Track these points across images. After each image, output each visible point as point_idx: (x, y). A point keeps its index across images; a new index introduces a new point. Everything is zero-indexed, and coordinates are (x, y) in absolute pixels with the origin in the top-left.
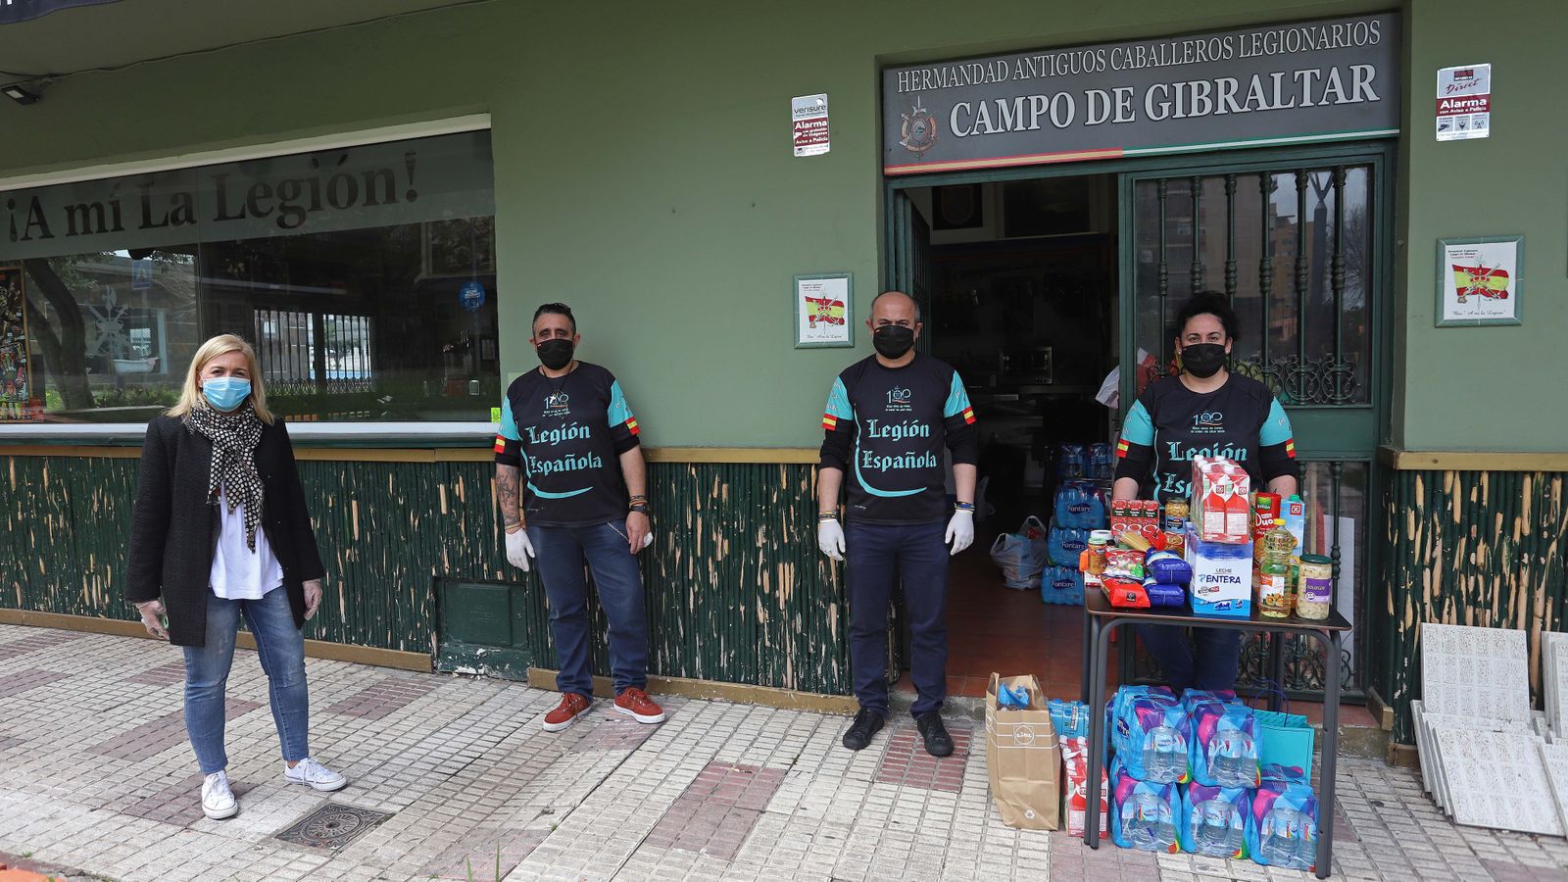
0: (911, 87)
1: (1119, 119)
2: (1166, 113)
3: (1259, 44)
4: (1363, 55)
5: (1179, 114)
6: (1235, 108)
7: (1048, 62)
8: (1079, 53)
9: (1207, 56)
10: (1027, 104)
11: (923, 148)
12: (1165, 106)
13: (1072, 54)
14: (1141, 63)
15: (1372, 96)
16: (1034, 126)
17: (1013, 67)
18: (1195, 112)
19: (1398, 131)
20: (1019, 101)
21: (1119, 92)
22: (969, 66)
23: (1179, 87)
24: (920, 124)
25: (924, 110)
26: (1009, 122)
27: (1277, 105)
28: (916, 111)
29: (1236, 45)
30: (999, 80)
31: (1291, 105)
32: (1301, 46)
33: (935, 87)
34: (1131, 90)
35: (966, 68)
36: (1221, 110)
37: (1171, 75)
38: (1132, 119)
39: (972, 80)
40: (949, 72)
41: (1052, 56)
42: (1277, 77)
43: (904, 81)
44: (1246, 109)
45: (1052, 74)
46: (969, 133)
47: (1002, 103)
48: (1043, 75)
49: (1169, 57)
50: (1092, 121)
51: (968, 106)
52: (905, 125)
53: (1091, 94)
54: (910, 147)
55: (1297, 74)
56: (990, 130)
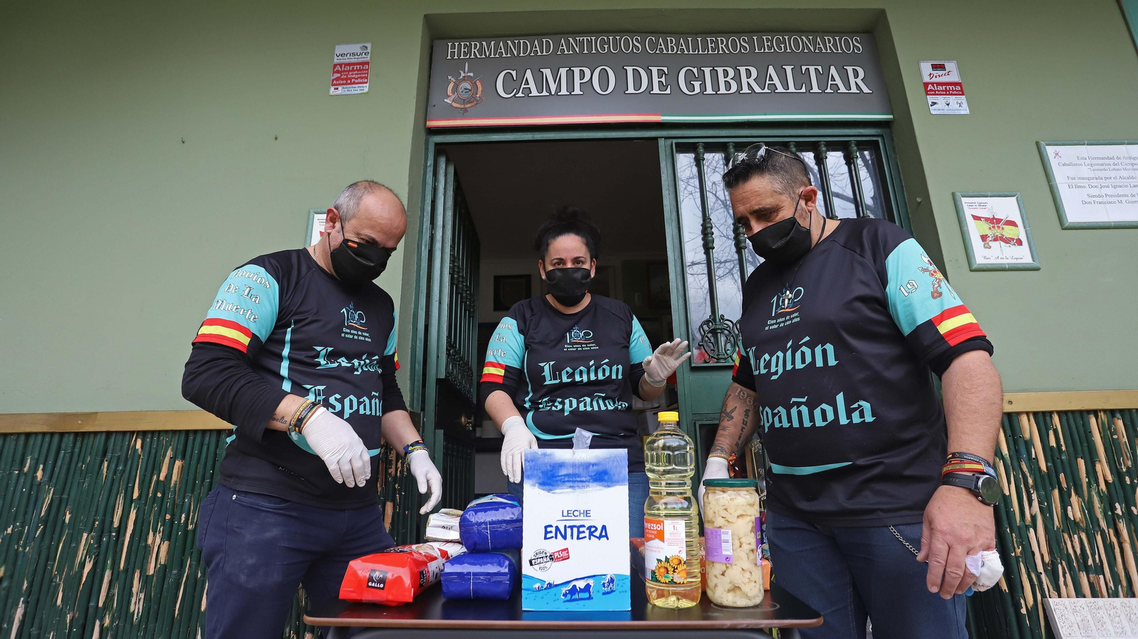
0: (459, 55)
1: (656, 90)
2: (697, 90)
3: (769, 44)
4: (854, 60)
5: (709, 91)
6: (758, 90)
7: (590, 42)
8: (618, 38)
9: (728, 49)
10: (570, 75)
11: (468, 105)
12: (697, 84)
13: (611, 38)
14: (673, 50)
15: (866, 90)
16: (577, 91)
17: (557, 45)
18: (723, 90)
19: (891, 117)
20: (563, 71)
21: (654, 70)
22: (516, 41)
23: (707, 71)
24: (467, 85)
25: (472, 74)
26: (553, 87)
27: (792, 89)
28: (463, 75)
29: (751, 43)
30: (544, 53)
31: (803, 90)
32: (803, 49)
33: (483, 56)
34: (665, 69)
35: (514, 44)
36: (745, 90)
37: (700, 62)
38: (668, 91)
39: (519, 52)
40: (497, 46)
41: (593, 38)
42: (789, 69)
43: (454, 50)
44: (766, 90)
45: (594, 51)
46: (515, 95)
47: (547, 72)
48: (586, 52)
49: (695, 47)
50: (631, 90)
51: (514, 73)
52: (451, 85)
53: (630, 70)
54: (454, 105)
55: (804, 68)
56: (534, 93)
